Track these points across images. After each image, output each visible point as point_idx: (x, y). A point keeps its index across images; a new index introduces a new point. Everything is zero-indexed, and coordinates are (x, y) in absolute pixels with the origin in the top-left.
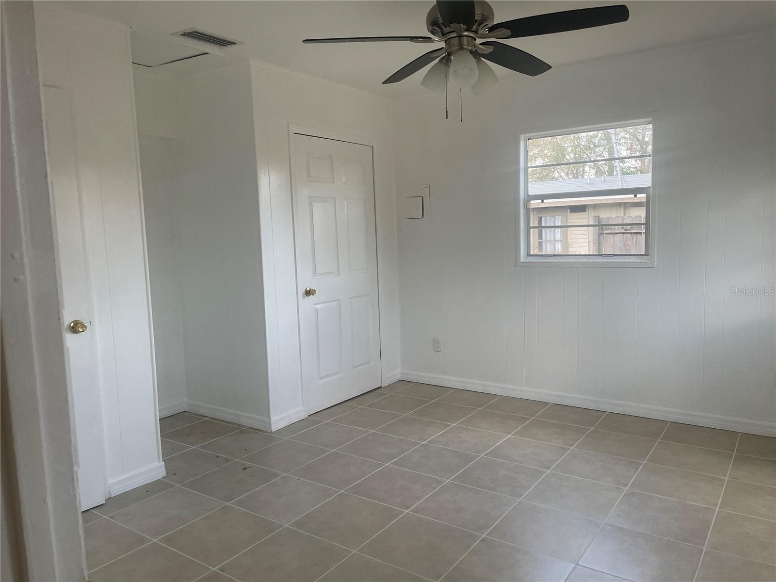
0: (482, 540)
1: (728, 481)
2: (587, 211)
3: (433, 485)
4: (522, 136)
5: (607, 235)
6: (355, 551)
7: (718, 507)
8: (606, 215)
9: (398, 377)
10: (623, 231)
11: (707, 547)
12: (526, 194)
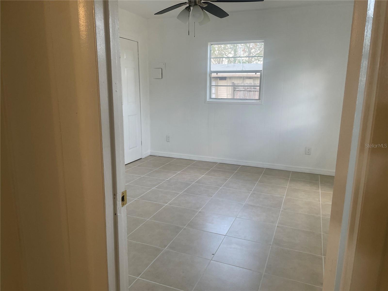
0: (199, 212)
1: (288, 188)
2: (227, 79)
3: (175, 195)
4: (209, 43)
5: (237, 91)
6: (148, 219)
7: (285, 196)
8: (236, 82)
9: (149, 154)
10: (244, 90)
11: (282, 209)
12: (210, 70)
